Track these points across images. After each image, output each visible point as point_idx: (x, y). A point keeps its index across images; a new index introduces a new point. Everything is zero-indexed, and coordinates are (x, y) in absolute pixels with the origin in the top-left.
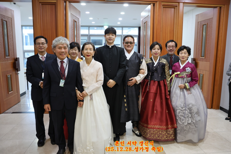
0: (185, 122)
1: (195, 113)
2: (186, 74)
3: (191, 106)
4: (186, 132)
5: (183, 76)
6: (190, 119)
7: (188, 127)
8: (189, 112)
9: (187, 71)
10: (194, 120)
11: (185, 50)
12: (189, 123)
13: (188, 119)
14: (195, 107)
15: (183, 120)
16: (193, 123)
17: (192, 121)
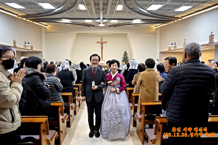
0: (116, 122)
1: (123, 114)
2: (117, 83)
3: (120, 108)
4: (116, 130)
5: (115, 84)
6: (120, 119)
7: (118, 126)
8: (119, 113)
9: (117, 80)
10: (123, 120)
11: (116, 64)
12: (119, 122)
13: (118, 119)
14: (124, 109)
15: (114, 120)
16: (122, 122)
17: (121, 121)
